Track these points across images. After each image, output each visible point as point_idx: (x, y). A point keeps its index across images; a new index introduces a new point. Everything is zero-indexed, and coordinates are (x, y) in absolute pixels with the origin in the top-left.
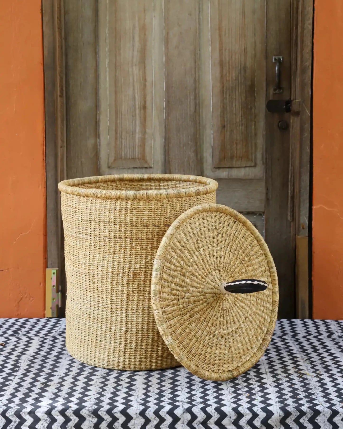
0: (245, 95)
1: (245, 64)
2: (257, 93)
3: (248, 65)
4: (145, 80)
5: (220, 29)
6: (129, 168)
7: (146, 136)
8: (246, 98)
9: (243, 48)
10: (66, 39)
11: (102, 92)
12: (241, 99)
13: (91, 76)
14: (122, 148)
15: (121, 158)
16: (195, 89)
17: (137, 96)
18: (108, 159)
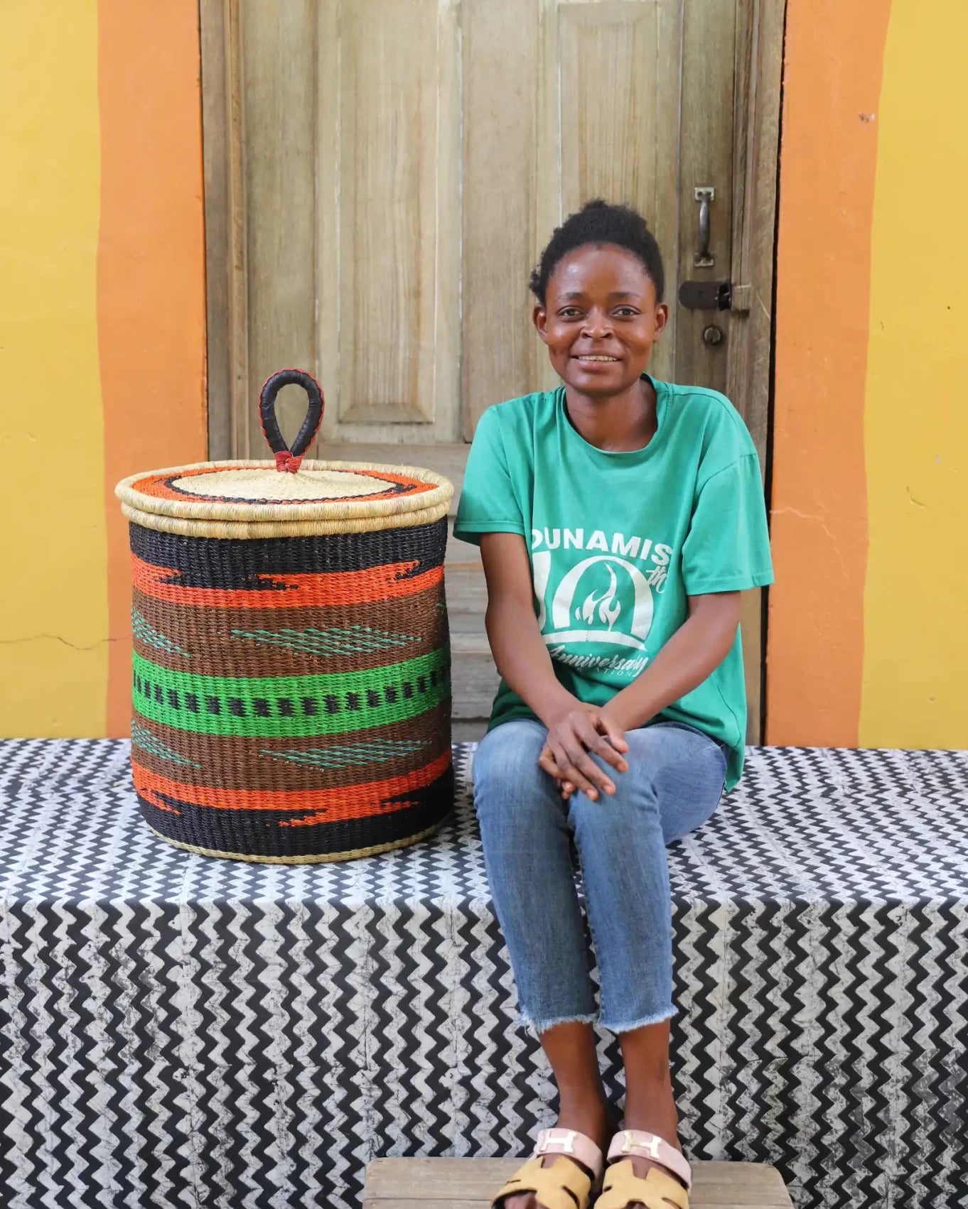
1: (635, 202)
3: (643, 205)
4: (419, 234)
5: (582, 126)
6: (383, 424)
7: (422, 356)
9: (631, 170)
10: (248, 142)
11: (325, 258)
13: (303, 225)
14: (368, 379)
15: (366, 403)
17: (400, 269)
18: (339, 404)
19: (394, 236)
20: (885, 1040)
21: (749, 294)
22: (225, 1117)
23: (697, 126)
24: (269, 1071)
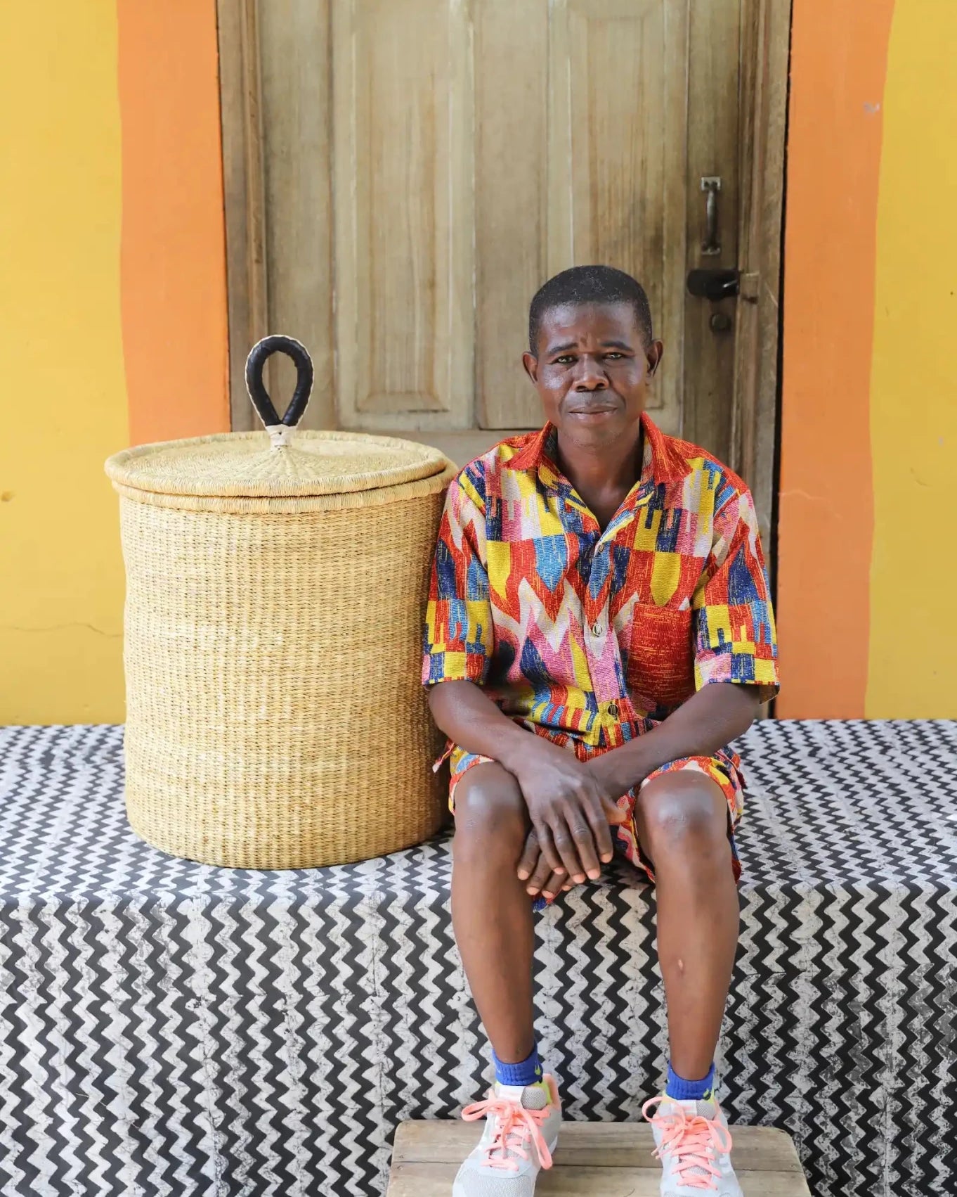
0: (642, 259)
1: (643, 193)
2: (667, 256)
3: (650, 196)
4: (433, 226)
5: (591, 118)
6: (400, 413)
7: (436, 345)
8: (645, 265)
9: (639, 159)
10: (265, 138)
11: (342, 251)
12: (635, 267)
13: (320, 216)
14: (385, 370)
15: (384, 391)
16: (539, 247)
17: (415, 261)
18: (356, 392)
19: (409, 226)
20: (880, 956)
21: (757, 283)
22: (237, 1045)
23: (704, 118)
24: (279, 1002)
